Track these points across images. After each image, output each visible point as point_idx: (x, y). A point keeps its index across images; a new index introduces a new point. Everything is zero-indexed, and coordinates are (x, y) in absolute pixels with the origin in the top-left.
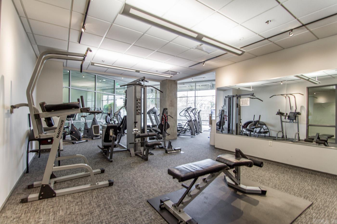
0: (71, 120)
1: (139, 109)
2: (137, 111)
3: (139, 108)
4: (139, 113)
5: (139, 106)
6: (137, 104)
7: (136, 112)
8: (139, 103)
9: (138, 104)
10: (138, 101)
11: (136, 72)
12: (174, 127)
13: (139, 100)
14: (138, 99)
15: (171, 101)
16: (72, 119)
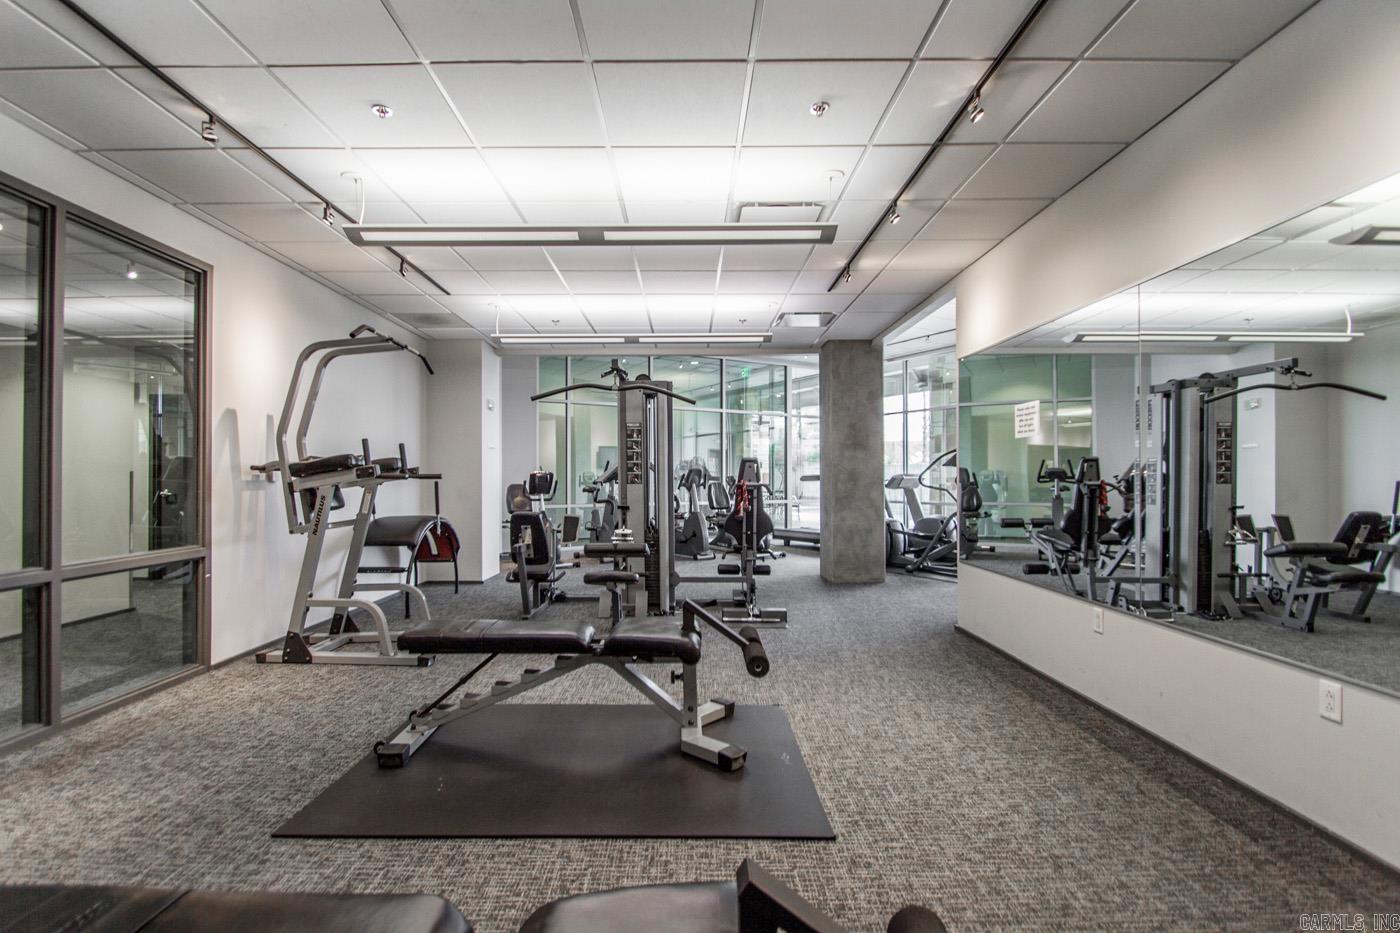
0: (539, 500)
1: (635, 464)
2: (631, 469)
3: (637, 459)
4: (637, 476)
5: (637, 453)
6: (629, 448)
7: (627, 475)
8: (636, 442)
9: (632, 448)
10: (631, 436)
11: (626, 342)
12: (869, 531)
13: (635, 435)
14: (633, 431)
15: (852, 426)
16: (542, 496)
